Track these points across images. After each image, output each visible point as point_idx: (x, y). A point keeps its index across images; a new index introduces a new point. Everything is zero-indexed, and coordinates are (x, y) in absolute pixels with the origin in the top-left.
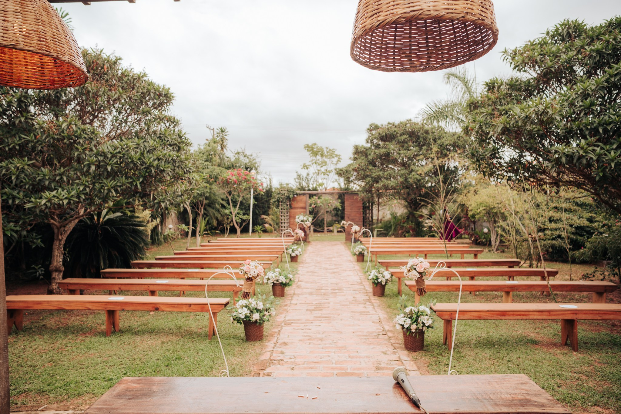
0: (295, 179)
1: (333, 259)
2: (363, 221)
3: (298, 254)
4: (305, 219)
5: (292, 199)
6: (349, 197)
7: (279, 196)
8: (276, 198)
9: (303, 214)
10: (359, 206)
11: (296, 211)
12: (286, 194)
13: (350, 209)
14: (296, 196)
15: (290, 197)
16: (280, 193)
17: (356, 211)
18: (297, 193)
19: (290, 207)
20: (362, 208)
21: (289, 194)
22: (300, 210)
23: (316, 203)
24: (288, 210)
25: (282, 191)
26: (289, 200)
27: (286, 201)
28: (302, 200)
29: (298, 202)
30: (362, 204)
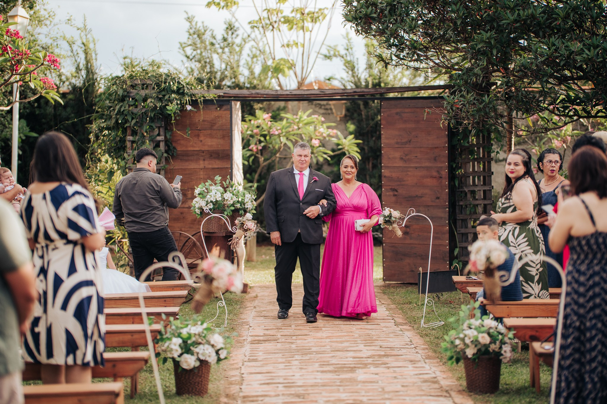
0: (183, 46)
1: (361, 375)
2: (453, 205)
3: (212, 359)
4: (229, 199)
5: (177, 118)
6: (398, 110)
7: (122, 109)
8: (111, 117)
9: (220, 178)
10: (436, 148)
11: (193, 167)
12: (153, 101)
13: (401, 159)
14: (193, 109)
15: (169, 112)
16: (126, 96)
17: (423, 166)
18: (195, 97)
19: (166, 152)
20: (447, 155)
21: (162, 102)
22: (206, 162)
23: (265, 136)
24: (162, 165)
25: (133, 86)
26: (163, 125)
27: (152, 129)
28: (215, 124)
29: (200, 130)
30: (447, 139)
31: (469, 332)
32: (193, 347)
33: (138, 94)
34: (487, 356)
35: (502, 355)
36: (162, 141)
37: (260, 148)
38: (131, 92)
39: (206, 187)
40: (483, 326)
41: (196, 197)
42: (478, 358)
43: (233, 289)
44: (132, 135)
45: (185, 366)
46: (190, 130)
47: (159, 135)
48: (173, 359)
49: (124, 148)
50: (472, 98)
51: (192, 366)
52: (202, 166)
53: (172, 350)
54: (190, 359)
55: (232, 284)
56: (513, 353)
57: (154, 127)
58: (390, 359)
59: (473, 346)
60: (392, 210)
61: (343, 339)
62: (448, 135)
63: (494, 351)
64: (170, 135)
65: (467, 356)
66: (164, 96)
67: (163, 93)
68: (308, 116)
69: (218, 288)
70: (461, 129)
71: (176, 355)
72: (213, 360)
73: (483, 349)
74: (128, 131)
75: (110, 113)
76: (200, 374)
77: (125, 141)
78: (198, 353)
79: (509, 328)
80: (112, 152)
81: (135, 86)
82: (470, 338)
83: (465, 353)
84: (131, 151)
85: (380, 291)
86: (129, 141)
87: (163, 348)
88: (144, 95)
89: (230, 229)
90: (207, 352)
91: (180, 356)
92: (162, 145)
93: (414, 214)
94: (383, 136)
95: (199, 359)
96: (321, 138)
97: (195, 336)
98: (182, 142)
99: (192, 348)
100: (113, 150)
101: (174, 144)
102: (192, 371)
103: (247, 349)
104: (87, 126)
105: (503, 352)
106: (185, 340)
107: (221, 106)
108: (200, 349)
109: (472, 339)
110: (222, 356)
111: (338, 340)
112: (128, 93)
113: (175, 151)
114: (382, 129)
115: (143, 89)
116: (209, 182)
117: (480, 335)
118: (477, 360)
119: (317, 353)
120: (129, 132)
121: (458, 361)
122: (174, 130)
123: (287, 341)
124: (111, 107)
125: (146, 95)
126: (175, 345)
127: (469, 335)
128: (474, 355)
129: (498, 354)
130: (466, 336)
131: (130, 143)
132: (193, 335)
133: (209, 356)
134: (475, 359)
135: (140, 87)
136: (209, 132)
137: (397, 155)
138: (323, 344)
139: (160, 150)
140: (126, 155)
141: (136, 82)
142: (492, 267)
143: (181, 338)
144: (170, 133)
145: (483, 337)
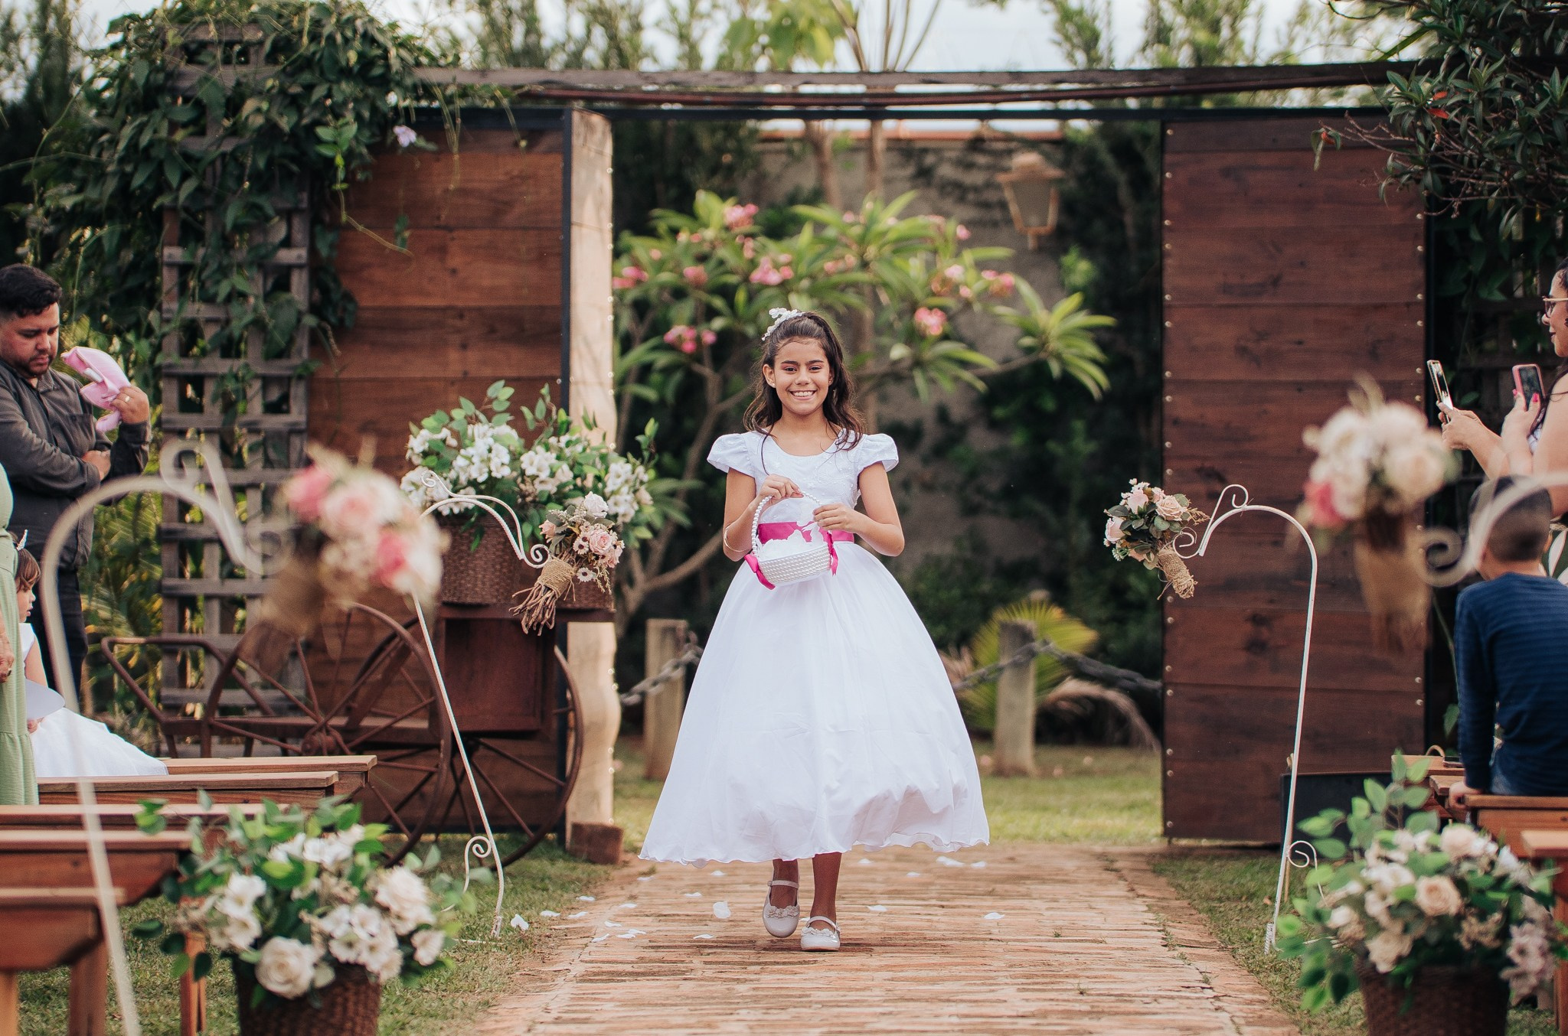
4: (544, 475)
5: (360, 176)
6: (1231, 159)
7: (145, 139)
8: (101, 176)
9: (509, 391)
10: (1377, 307)
11: (419, 375)
12: (265, 106)
13: (1242, 351)
14: (422, 143)
15: (326, 151)
16: (160, 89)
17: (1326, 378)
18: (432, 97)
19: (314, 309)
20: (1421, 338)
21: (300, 110)
22: (473, 356)
23: (727, 292)
24: (295, 361)
25: (193, 52)
26: (304, 205)
27: (257, 219)
28: (510, 204)
29: (449, 228)
30: (1420, 274)
31: (1379, 873)
32: (310, 912)
33: (206, 79)
34: (1451, 969)
35: (1510, 963)
36: (300, 267)
37: (709, 338)
38: (181, 75)
39: (454, 425)
40: (1435, 849)
41: (412, 466)
42: (1416, 973)
43: (401, 582)
44: (182, 243)
45: (274, 982)
46: (408, 228)
47: (287, 243)
48: (231, 954)
49: (151, 297)
50: (1497, 83)
51: (303, 984)
52: (454, 370)
53: (224, 921)
54: (298, 954)
55: (398, 564)
56: (1551, 957)
57: (270, 211)
58: (1105, 1021)
59: (1397, 928)
60: (1157, 490)
61: (944, 973)
62: (1427, 257)
63: (1476, 944)
64: (332, 246)
65: (1374, 966)
66: (309, 88)
67: (306, 77)
68: (902, 216)
69: (340, 575)
70: (1456, 205)
71: (242, 941)
72: (386, 966)
73: (1434, 937)
74: (167, 226)
75: (100, 155)
76: (336, 1020)
77: (155, 268)
78: (328, 938)
79: (1538, 861)
80: (105, 310)
81: (197, 52)
82: (1384, 897)
83: (1367, 953)
84: (175, 306)
85: (1144, 866)
86: (171, 265)
87: (196, 915)
88: (230, 83)
89: (521, 555)
90: (362, 934)
91: (258, 944)
92: (299, 282)
93: (1245, 507)
94: (1169, 262)
95: (330, 960)
96: (950, 302)
97: (319, 873)
98: (379, 274)
99: (305, 916)
100: (108, 303)
101: (346, 283)
102: (302, 1002)
103: (560, 996)
104: (10, 207)
105: (1511, 952)
106: (282, 887)
107: (534, 136)
108: (338, 922)
109: (1392, 900)
110: (425, 956)
111: (923, 974)
112: (170, 76)
113: (350, 307)
114: (1166, 235)
115: (227, 61)
116: (468, 407)
117: (1424, 883)
118: (1409, 982)
119: (824, 1004)
120: (169, 227)
121: (1340, 989)
122: (344, 217)
123: (723, 975)
124: (104, 131)
125: (239, 84)
126: (240, 902)
127: (1379, 882)
128: (1399, 960)
129: (1495, 958)
130: (1369, 887)
131: (175, 273)
132: (311, 870)
133: (372, 948)
134: (1402, 977)
135: (219, 54)
136: (485, 236)
137: (1226, 334)
138: (861, 984)
139: (290, 302)
140: (153, 317)
141: (201, 35)
142: (1392, 507)
143: (266, 877)
144: (330, 237)
145: (1432, 890)
